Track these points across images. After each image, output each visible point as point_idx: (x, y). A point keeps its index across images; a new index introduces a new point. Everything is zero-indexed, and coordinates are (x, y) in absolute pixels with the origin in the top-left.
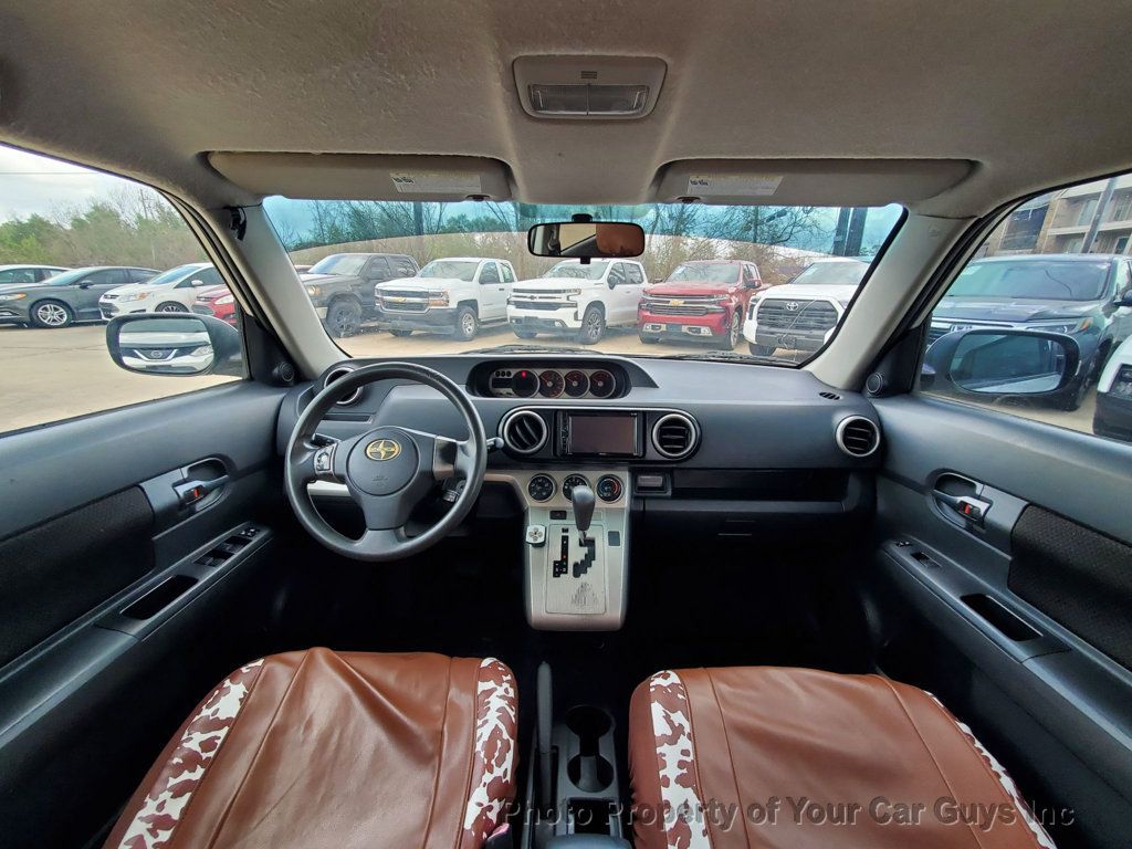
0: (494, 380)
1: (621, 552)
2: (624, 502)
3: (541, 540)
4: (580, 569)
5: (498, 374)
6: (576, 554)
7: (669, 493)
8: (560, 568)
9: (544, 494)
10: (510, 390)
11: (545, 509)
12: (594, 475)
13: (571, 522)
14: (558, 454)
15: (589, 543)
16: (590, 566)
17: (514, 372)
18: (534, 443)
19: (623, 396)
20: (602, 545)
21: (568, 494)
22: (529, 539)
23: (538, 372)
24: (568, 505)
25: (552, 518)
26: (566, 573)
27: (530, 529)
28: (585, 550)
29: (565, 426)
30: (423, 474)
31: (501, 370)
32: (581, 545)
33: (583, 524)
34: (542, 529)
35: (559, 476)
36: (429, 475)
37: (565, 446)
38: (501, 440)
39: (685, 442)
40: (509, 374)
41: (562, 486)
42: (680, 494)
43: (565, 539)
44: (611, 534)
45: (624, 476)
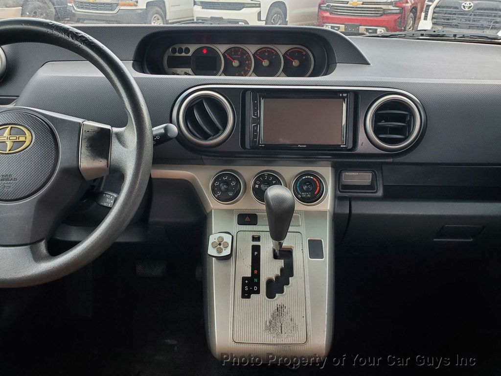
0: (169, 57)
1: (324, 265)
2: (327, 204)
3: (226, 252)
4: (276, 287)
5: (174, 51)
6: (270, 269)
7: (380, 193)
8: (250, 287)
9: (231, 194)
10: (189, 70)
11: (231, 212)
12: (290, 172)
13: (263, 228)
14: (248, 146)
15: (285, 255)
16: (287, 283)
17: (193, 48)
18: (217, 131)
19: (326, 74)
20: (301, 256)
21: (260, 195)
22: (212, 251)
23: (221, 49)
24: (260, 207)
25: (240, 223)
26: (258, 292)
27: (213, 239)
28: (281, 263)
29: (255, 110)
30: (66, 172)
31: (177, 47)
32: (275, 257)
33: (279, 231)
34: (227, 239)
35: (248, 173)
36: (74, 172)
37: (255, 137)
38: (174, 128)
39: (405, 131)
40: (187, 51)
41: (252, 183)
42: (392, 194)
43: (256, 249)
44: (311, 242)
45: (326, 173)
